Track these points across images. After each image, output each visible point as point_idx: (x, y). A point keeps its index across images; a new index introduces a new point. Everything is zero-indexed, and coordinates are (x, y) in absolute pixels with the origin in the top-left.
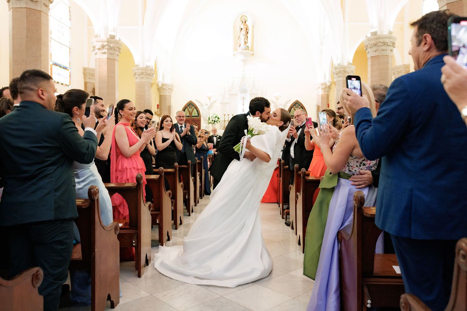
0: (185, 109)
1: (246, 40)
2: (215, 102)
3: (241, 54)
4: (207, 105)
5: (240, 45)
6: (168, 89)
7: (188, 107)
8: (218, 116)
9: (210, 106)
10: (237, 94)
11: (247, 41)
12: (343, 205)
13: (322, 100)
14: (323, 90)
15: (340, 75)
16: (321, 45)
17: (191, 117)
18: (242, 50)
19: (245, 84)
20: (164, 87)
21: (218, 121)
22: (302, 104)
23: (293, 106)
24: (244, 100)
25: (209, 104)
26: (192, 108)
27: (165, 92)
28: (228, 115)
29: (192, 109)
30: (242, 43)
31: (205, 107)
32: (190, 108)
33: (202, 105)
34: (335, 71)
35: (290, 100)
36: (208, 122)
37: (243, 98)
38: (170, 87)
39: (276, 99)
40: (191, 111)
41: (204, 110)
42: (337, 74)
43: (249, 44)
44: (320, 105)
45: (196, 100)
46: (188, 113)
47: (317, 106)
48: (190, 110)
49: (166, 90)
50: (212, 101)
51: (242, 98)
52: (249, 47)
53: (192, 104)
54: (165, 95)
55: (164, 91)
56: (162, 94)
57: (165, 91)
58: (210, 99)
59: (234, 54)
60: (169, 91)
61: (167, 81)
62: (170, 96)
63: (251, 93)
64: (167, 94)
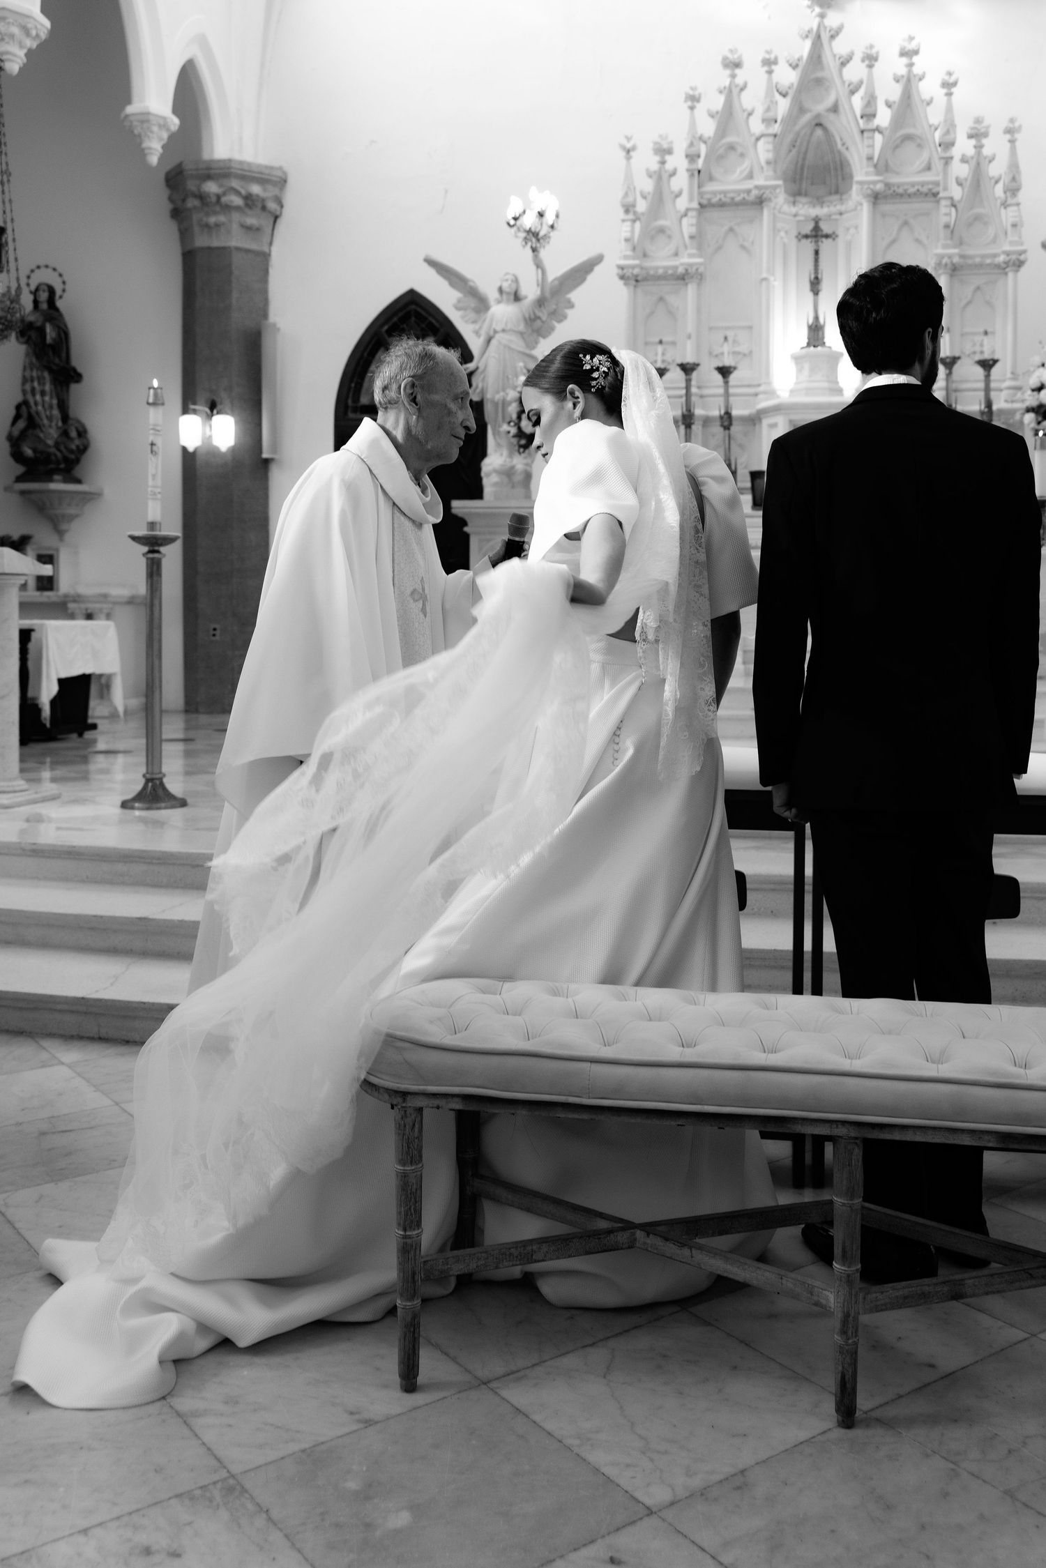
2: (580, 273)
4: (517, 297)
6: (237, 201)
9: (540, 302)
10: (760, 202)
19: (835, 109)
24: (825, 245)
25: (531, 291)
27: (217, 225)
28: (687, 369)
31: (502, 313)
33: (479, 303)
36: (514, 431)
37: (817, 228)
38: (256, 189)
41: (489, 341)
49: (228, 208)
50: (558, 261)
53: (418, 314)
54: (224, 251)
55: (212, 220)
56: (204, 242)
57: (222, 218)
60: (251, 221)
62: (262, 260)
63: (879, 187)
64: (236, 240)
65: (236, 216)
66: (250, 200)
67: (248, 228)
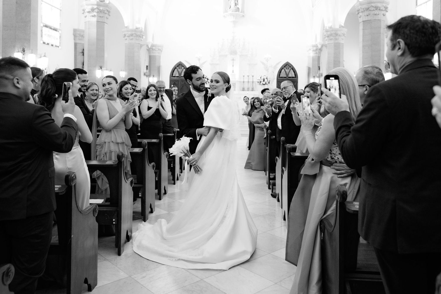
0: (175, 69)
1: (236, 2)
2: (204, 63)
3: (231, 16)
5: (230, 7)
6: (157, 49)
7: (178, 68)
8: (207, 77)
10: (226, 56)
11: (238, 3)
12: (326, 193)
13: (313, 62)
14: (314, 52)
15: (332, 37)
16: (313, 7)
17: (180, 78)
18: (233, 11)
19: (235, 45)
20: (154, 48)
21: (207, 82)
22: (292, 66)
23: (283, 67)
24: (234, 61)
26: (181, 68)
29: (181, 70)
30: (233, 5)
32: (179, 68)
34: (326, 34)
35: (281, 62)
38: (160, 48)
39: (266, 60)
40: (180, 72)
42: (328, 37)
43: (239, 6)
44: (311, 67)
45: (186, 61)
46: (178, 73)
47: (308, 68)
48: (179, 70)
49: (156, 50)
50: (202, 61)
51: (232, 59)
52: (239, 9)
53: (181, 64)
54: (155, 56)
55: (154, 52)
56: (152, 54)
57: (155, 52)
58: (199, 60)
59: (224, 16)
61: (157, 42)
62: (160, 57)
63: (241, 54)
64: (157, 54)
65: (157, 51)
66: (159, 49)
67: (159, 53)
